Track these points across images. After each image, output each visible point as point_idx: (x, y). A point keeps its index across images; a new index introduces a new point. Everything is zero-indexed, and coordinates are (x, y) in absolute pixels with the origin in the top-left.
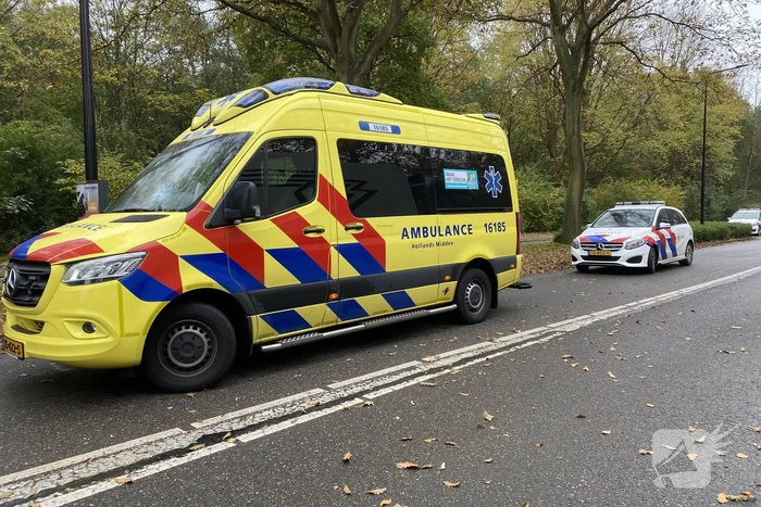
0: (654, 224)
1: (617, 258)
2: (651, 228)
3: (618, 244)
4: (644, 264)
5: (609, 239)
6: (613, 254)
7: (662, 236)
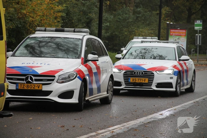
0: (83, 55)
1: (49, 93)
2: (79, 61)
3: (49, 77)
4: (74, 100)
5: (40, 71)
6: (45, 88)
7: (90, 70)
